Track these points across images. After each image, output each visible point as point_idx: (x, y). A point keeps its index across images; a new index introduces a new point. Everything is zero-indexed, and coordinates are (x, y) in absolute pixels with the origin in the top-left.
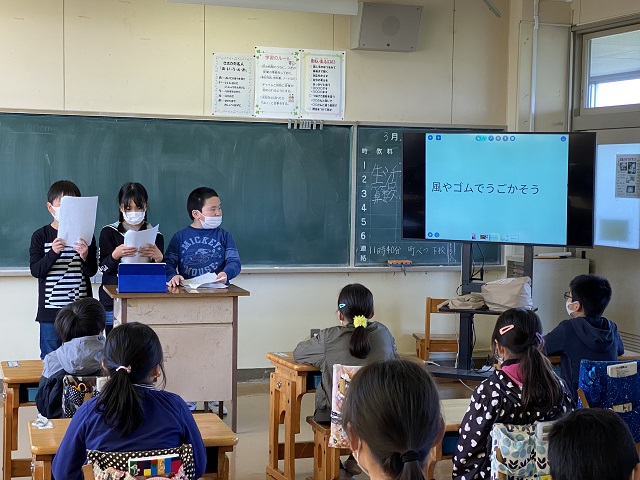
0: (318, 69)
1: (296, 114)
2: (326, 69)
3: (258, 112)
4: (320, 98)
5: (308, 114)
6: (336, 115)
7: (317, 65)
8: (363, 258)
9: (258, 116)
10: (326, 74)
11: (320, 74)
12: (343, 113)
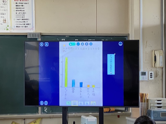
0: (19, 5)
1: (7, 29)
2: (23, 4)
4: (20, 21)
6: (30, 29)
7: (18, 2)
10: (23, 7)
11: (20, 7)
12: (34, 28)
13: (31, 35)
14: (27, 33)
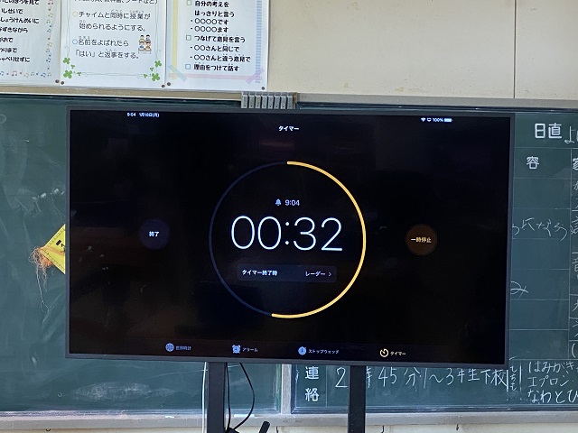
3: (68, 74)
5: (183, 77)
8: (312, 394)
9: (69, 82)
12: (264, 75)
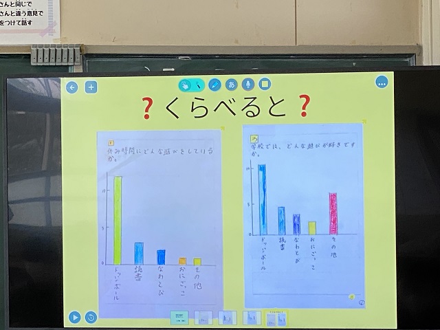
12: (57, 28)
13: (46, 56)
14: (29, 47)
